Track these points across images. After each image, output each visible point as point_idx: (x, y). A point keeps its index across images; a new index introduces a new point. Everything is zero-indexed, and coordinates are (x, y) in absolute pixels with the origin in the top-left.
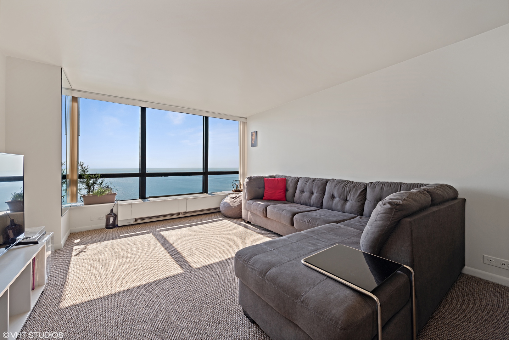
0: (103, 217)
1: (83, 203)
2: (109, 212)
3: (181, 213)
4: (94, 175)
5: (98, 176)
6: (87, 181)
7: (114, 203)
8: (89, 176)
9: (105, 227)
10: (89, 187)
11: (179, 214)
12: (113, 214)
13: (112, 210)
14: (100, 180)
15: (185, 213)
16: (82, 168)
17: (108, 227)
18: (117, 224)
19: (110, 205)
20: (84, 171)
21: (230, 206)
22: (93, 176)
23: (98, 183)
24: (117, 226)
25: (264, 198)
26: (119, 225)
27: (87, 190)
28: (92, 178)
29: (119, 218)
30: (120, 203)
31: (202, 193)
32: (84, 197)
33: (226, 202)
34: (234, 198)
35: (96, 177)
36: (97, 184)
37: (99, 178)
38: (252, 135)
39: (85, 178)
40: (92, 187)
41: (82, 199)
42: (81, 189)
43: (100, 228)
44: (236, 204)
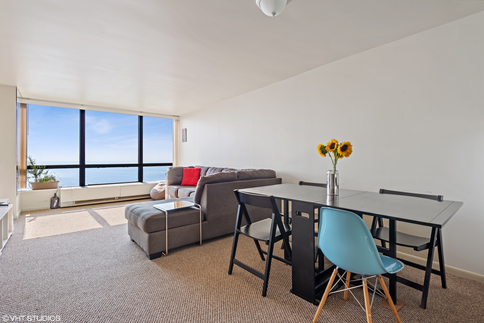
0: (48, 200)
1: (31, 189)
2: (53, 195)
3: (116, 198)
4: (41, 166)
5: (43, 167)
6: (34, 171)
7: (57, 189)
8: (36, 167)
9: (49, 208)
10: (36, 176)
11: (114, 198)
12: (56, 197)
13: (55, 194)
14: (45, 171)
15: (119, 198)
16: (31, 160)
17: (52, 208)
18: (59, 206)
19: (54, 191)
20: (32, 163)
21: (157, 192)
22: (39, 167)
23: (43, 172)
24: (60, 207)
25: (182, 184)
26: (61, 207)
27: (34, 178)
28: (39, 168)
29: (62, 201)
30: (62, 189)
31: (138, 182)
32: (32, 183)
33: (155, 189)
34: (162, 185)
35: (42, 168)
36: (43, 174)
37: (45, 169)
38: (183, 132)
39: (32, 169)
40: (38, 176)
41: (31, 185)
42: (29, 178)
43: (45, 209)
44: (162, 190)
